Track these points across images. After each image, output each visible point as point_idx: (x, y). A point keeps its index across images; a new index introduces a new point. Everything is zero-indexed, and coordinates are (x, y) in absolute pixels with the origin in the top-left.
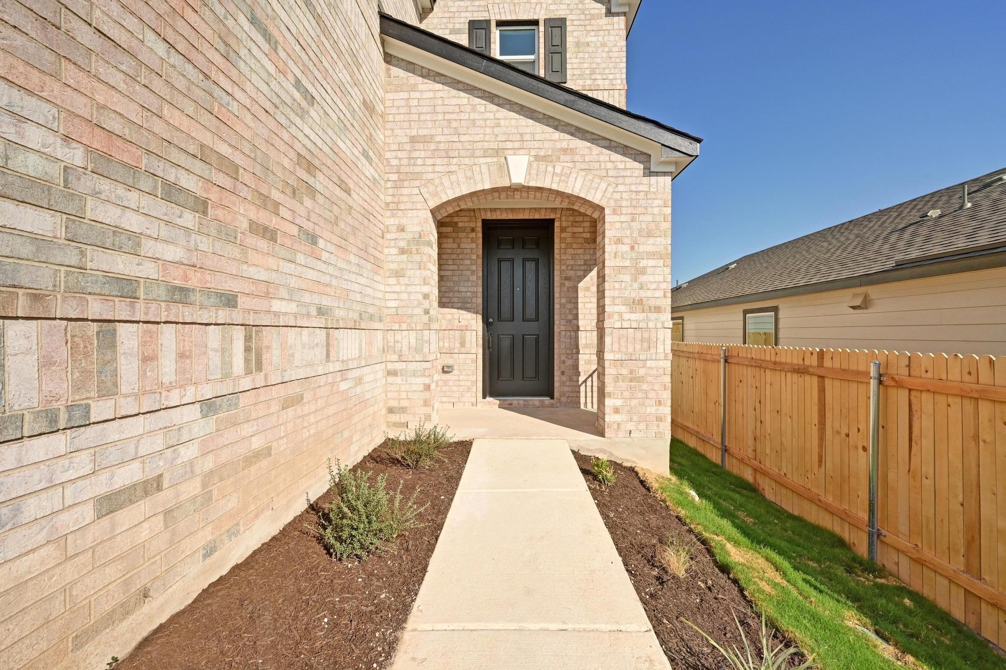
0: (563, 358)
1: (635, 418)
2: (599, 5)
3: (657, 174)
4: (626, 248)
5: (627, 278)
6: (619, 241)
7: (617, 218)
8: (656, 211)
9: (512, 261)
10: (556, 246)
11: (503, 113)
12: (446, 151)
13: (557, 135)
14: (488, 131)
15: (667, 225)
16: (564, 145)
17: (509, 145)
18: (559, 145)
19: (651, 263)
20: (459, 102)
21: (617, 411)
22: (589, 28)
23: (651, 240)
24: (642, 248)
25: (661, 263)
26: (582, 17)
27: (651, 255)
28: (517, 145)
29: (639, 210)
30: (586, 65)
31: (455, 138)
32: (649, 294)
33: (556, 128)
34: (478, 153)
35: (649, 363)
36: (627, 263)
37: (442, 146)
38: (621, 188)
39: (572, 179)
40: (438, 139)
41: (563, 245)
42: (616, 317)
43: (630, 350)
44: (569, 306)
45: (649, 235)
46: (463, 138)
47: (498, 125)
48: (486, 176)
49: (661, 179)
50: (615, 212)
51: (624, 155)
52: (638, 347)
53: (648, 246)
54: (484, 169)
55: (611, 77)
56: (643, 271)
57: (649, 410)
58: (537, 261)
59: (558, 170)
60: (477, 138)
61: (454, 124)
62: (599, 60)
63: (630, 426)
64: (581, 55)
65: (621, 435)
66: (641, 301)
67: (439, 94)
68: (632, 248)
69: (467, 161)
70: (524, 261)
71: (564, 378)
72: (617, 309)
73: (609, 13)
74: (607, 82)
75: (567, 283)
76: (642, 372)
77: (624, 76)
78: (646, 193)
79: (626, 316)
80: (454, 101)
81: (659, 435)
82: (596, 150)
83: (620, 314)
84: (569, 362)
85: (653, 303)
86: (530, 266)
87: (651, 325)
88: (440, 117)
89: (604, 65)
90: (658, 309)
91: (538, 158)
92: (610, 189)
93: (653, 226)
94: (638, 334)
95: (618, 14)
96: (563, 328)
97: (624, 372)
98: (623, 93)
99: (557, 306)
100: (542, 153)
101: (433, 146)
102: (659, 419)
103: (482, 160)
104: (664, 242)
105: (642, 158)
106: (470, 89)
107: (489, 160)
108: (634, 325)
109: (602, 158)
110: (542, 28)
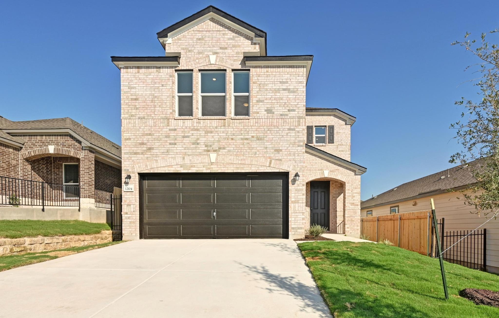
0: (332, 219)
1: (352, 230)
2: (343, 122)
3: (357, 175)
4: (350, 191)
5: (350, 198)
6: (349, 190)
7: (348, 185)
8: (357, 183)
9: (318, 192)
10: (331, 188)
11: (323, 161)
12: (310, 169)
13: (335, 166)
14: (319, 165)
15: (359, 186)
16: (337, 168)
17: (324, 168)
18: (335, 168)
19: (356, 195)
20: (313, 158)
21: (348, 228)
22: (340, 128)
23: (356, 190)
24: (354, 191)
25: (358, 195)
26: (339, 125)
27: (356, 193)
28: (326, 168)
29: (354, 183)
30: (339, 138)
31: (312, 166)
32: (355, 202)
33: (335, 164)
34: (317, 170)
35: (355, 217)
36: (351, 195)
37: (309, 168)
38: (349, 178)
39: (338, 176)
40: (308, 167)
41: (333, 188)
42: (348, 207)
43: (351, 214)
44: (334, 205)
45: (356, 188)
46: (313, 167)
47: (322, 164)
48: (319, 175)
49: (358, 176)
50: (348, 183)
51: (350, 170)
52: (353, 213)
53: (355, 191)
54: (318, 174)
55: (346, 142)
56: (354, 197)
57: (355, 228)
58: (325, 192)
59: (335, 174)
60: (317, 167)
61: (312, 163)
62: (343, 137)
63: (351, 231)
64: (338, 135)
65: (349, 233)
66: (353, 203)
67: (308, 157)
68: (352, 191)
69: (314, 172)
70: (321, 192)
71: (333, 225)
72: (348, 205)
73: (346, 124)
74: (345, 143)
75: (334, 199)
76: (354, 219)
77: (350, 141)
78: (355, 179)
79: (350, 207)
80: (312, 158)
81: (357, 233)
82: (344, 169)
83: (349, 206)
84: (334, 220)
85: (356, 204)
86: (323, 193)
87: (356, 209)
88: (308, 162)
89: (344, 138)
90: (357, 205)
91: (331, 171)
92: (347, 178)
93: (356, 186)
94: (353, 210)
95: (348, 125)
96: (332, 211)
97: (350, 219)
98: (350, 146)
99: (331, 205)
100: (332, 170)
101: (307, 168)
102: (358, 230)
103: (318, 171)
104: (359, 190)
105: (354, 171)
106: (315, 156)
107: (320, 171)
108: (352, 209)
109: (345, 171)
110: (327, 128)
